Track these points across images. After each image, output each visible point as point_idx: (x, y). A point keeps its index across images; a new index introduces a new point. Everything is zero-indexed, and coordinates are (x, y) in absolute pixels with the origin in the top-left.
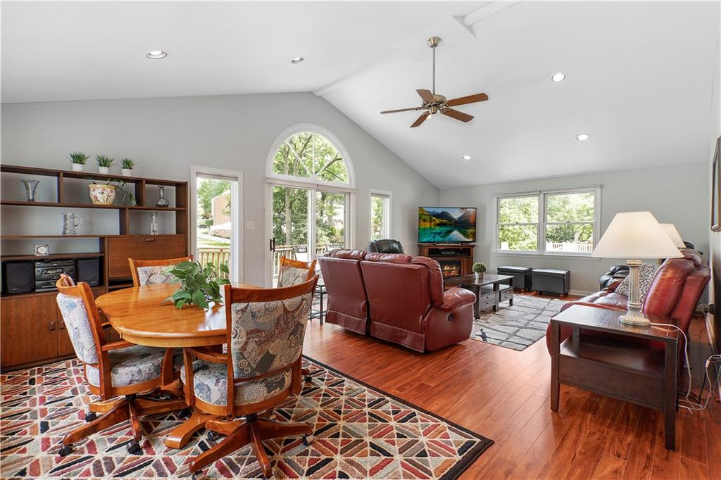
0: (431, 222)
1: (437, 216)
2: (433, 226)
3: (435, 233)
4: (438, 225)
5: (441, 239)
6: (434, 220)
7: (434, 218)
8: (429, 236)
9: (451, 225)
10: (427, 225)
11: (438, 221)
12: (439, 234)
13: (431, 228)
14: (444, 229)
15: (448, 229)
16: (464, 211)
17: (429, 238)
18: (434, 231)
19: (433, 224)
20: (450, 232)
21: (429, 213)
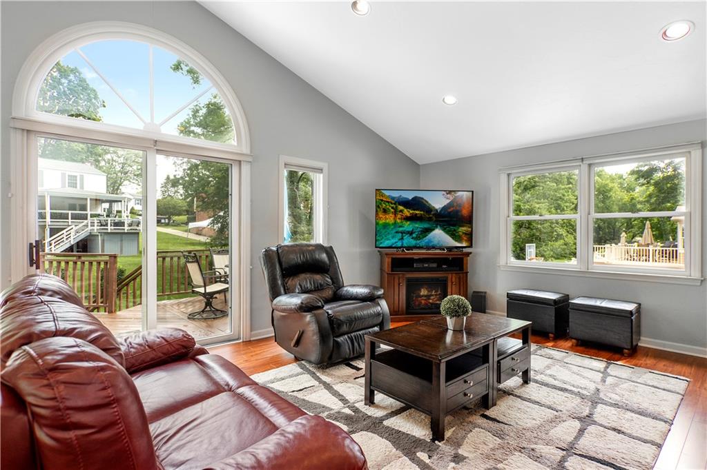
0: (395, 213)
1: (407, 204)
2: (398, 221)
3: (402, 233)
4: (407, 219)
5: (413, 242)
6: (401, 211)
7: (401, 208)
8: (393, 237)
9: (430, 219)
10: (390, 219)
11: (407, 212)
12: (411, 233)
13: (395, 223)
14: (419, 226)
15: (426, 225)
16: (451, 197)
17: (393, 241)
18: (401, 229)
19: (399, 216)
20: (428, 231)
21: (393, 198)
